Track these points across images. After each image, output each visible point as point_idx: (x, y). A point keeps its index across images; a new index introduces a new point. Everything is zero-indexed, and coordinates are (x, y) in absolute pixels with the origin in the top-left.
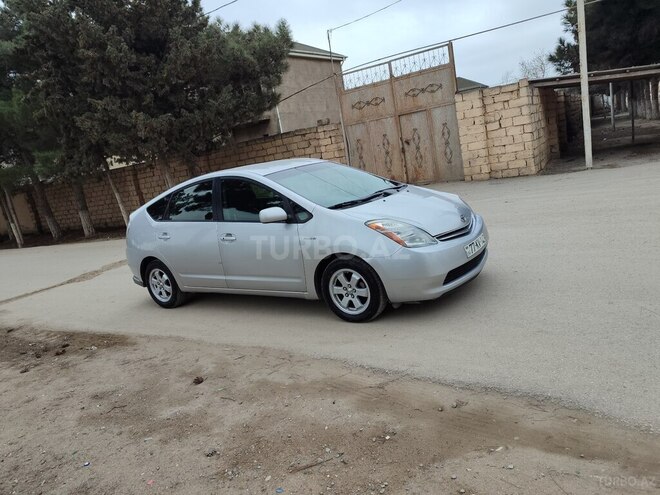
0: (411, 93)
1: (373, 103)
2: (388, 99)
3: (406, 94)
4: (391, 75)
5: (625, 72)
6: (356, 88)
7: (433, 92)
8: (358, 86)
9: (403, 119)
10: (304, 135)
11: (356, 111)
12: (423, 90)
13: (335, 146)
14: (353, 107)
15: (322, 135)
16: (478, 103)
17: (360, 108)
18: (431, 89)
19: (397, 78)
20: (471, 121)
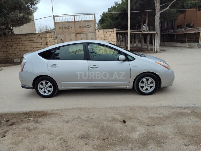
0: (81, 27)
1: (68, 28)
2: (73, 27)
3: (80, 27)
4: (75, 20)
5: (134, 31)
6: (62, 22)
7: (88, 28)
8: (62, 21)
9: (78, 35)
10: (39, 35)
11: (61, 30)
12: (85, 27)
13: (53, 41)
14: (60, 28)
15: (48, 36)
16: (103, 33)
17: (63, 29)
18: (88, 27)
19: (77, 21)
20: (101, 38)
